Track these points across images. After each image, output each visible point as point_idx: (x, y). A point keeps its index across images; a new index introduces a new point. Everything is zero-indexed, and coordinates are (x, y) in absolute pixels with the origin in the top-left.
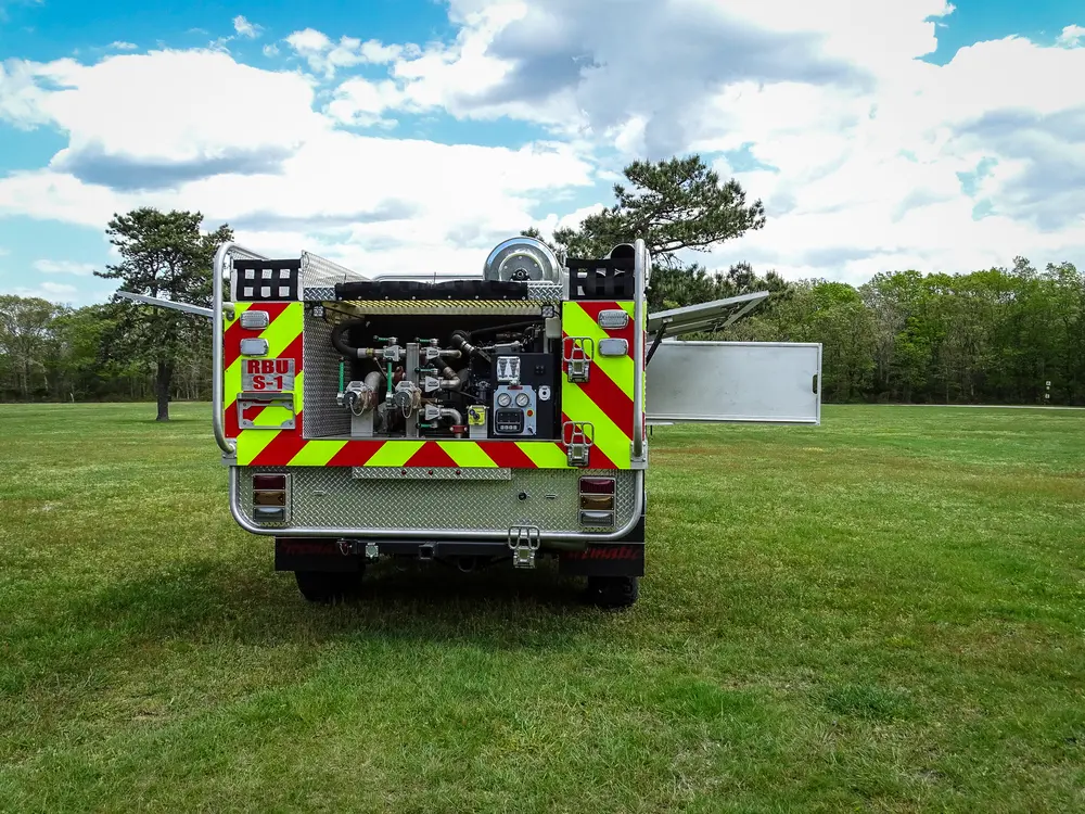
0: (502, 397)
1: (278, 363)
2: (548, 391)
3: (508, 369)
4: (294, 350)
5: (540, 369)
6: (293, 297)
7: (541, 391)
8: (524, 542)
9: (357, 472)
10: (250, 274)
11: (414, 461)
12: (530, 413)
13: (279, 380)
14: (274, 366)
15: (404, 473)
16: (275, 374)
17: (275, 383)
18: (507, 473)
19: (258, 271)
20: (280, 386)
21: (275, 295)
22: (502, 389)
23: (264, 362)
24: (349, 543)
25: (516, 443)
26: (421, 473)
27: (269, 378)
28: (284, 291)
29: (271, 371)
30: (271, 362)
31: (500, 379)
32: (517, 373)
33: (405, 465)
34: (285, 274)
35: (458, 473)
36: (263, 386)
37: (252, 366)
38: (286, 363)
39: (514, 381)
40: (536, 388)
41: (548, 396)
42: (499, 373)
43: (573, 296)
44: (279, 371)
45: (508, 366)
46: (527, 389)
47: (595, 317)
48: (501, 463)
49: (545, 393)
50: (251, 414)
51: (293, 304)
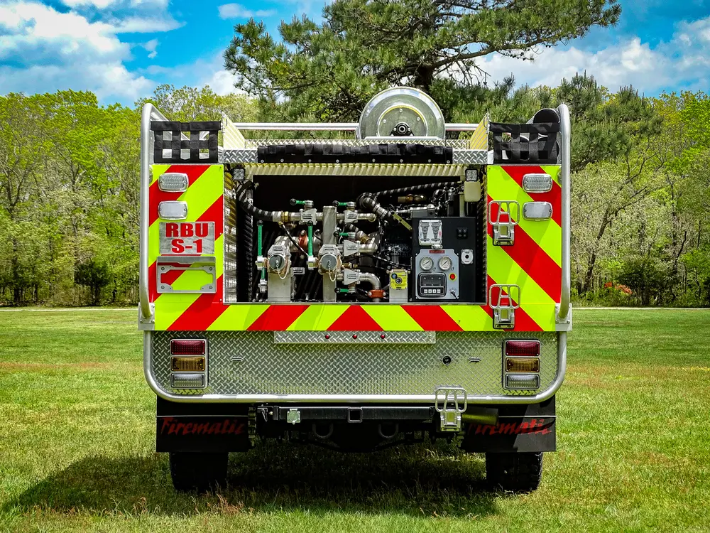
0: (423, 261)
1: (198, 226)
2: (471, 255)
3: (430, 232)
4: (213, 213)
5: (462, 233)
6: (213, 159)
7: (464, 255)
8: (450, 405)
9: (280, 338)
10: (167, 136)
11: (338, 326)
12: (453, 277)
13: (199, 243)
14: (194, 229)
15: (327, 338)
16: (195, 238)
17: (195, 246)
18: (431, 337)
19: (176, 132)
20: (199, 249)
21: (194, 157)
22: (424, 253)
23: (183, 225)
24: (270, 410)
25: (442, 307)
26: (344, 338)
27: (188, 241)
28: (203, 155)
29: (191, 234)
30: (190, 226)
31: (422, 243)
32: (440, 237)
33: (330, 329)
34: (203, 136)
35: (383, 338)
36: (182, 249)
37: (170, 229)
38: (206, 226)
39: (438, 245)
40: (458, 252)
41: (470, 260)
42: (421, 237)
43: (498, 161)
44: (198, 234)
45: (430, 229)
46: (450, 252)
47: (520, 181)
48: (427, 327)
49: (468, 257)
50: (170, 278)
51: (213, 167)
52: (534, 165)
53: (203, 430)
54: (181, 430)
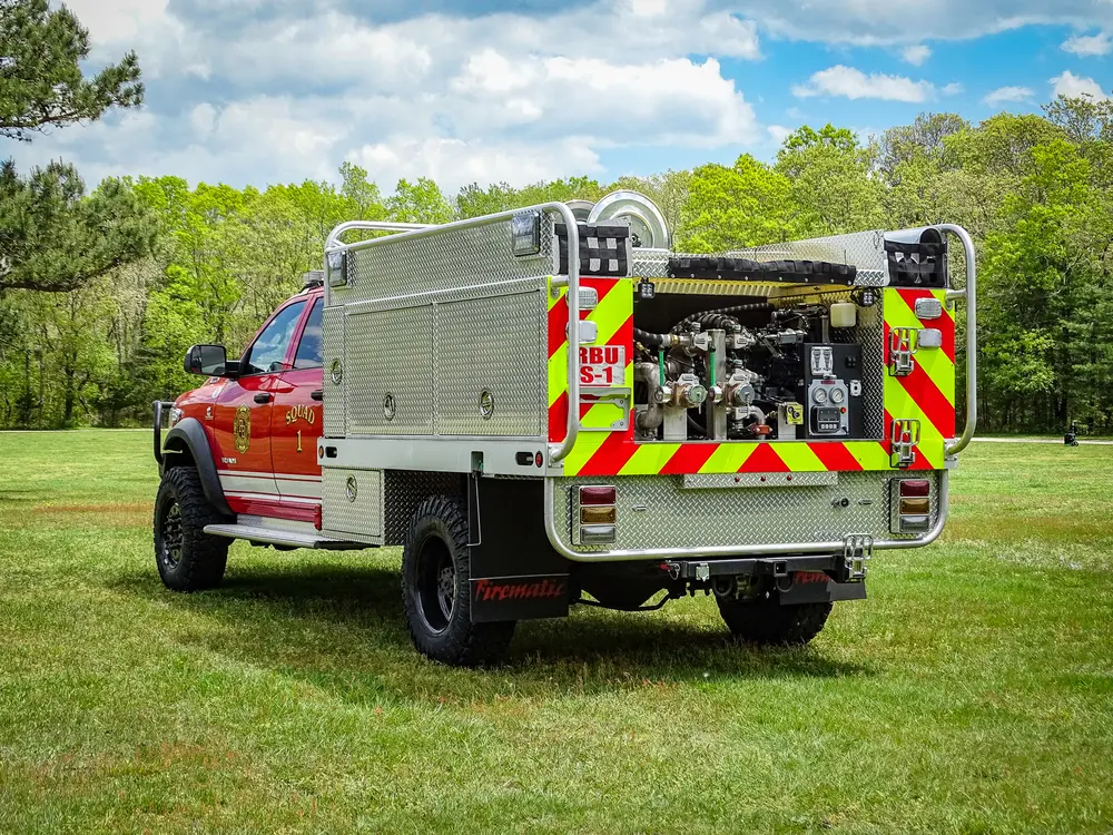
0: (816, 391)
1: (608, 350)
2: (859, 386)
3: (821, 359)
4: (622, 336)
5: (852, 362)
6: (622, 272)
7: (853, 385)
8: (858, 552)
9: (691, 481)
12: (843, 410)
13: (609, 371)
14: (603, 355)
15: (737, 480)
16: (604, 365)
17: (604, 375)
18: (832, 478)
20: (609, 379)
21: (604, 270)
22: (816, 384)
23: (592, 350)
25: (844, 444)
26: (752, 480)
27: (598, 369)
28: (614, 265)
29: (600, 361)
30: (600, 351)
31: (815, 372)
32: (831, 366)
33: (739, 471)
34: (612, 244)
35: (789, 479)
36: (591, 379)
38: (615, 351)
39: (827, 373)
40: (847, 383)
41: (859, 392)
42: (814, 366)
43: (893, 283)
44: (608, 361)
45: (822, 357)
46: (840, 383)
47: (912, 307)
48: (830, 467)
49: (856, 388)
51: (622, 281)
52: (925, 289)
53: (521, 592)
54: (498, 594)
